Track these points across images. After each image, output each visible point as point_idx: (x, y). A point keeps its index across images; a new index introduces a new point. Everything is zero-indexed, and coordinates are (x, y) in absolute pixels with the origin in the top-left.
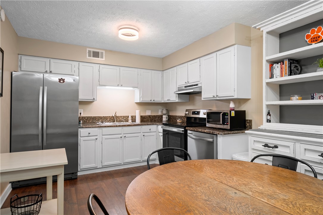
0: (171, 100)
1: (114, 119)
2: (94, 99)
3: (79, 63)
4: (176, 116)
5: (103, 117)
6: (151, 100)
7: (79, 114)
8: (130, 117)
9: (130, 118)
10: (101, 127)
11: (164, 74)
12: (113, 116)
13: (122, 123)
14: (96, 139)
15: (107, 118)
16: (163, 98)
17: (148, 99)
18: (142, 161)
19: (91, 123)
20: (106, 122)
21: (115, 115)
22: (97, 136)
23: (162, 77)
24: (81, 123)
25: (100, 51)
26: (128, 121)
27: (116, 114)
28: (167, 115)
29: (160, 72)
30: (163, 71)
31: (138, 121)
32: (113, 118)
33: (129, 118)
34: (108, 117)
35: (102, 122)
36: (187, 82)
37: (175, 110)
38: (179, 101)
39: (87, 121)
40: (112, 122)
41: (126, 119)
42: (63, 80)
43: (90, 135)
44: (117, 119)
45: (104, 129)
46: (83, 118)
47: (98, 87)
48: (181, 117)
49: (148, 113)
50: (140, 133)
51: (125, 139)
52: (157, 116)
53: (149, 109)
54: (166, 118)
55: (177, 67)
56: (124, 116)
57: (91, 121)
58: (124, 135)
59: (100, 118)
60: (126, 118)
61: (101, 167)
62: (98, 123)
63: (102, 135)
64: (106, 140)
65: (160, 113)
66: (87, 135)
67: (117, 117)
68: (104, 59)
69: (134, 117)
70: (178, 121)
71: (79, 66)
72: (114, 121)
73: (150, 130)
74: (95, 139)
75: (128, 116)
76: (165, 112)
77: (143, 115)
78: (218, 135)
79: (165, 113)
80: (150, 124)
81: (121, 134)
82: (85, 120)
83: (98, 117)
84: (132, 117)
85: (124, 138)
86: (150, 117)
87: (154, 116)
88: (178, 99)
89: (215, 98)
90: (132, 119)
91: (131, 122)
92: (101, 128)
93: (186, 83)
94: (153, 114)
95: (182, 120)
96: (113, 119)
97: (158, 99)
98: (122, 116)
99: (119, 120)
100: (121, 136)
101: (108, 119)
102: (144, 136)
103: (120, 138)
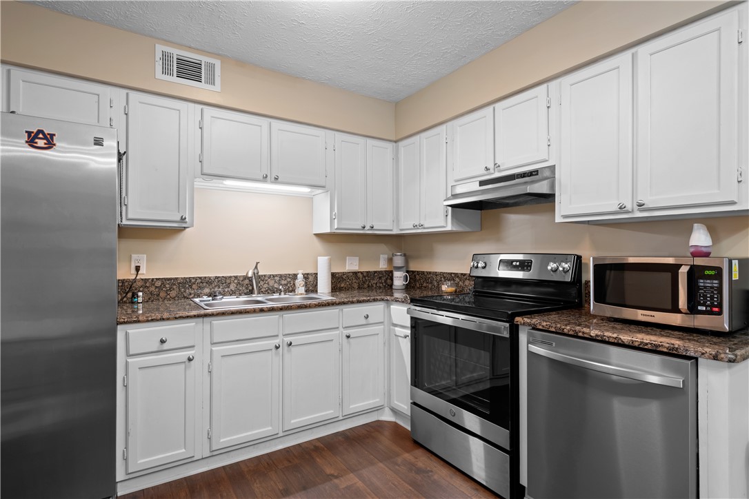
0: (426, 226)
1: (252, 285)
2: (183, 219)
3: (127, 94)
4: (436, 274)
5: (217, 278)
6: (364, 227)
7: (133, 271)
8: (300, 276)
9: (300, 281)
10: (206, 315)
11: (402, 150)
12: (250, 275)
13: (276, 296)
14: (190, 360)
15: (228, 281)
16: (397, 220)
17: (354, 225)
18: (341, 418)
19: (174, 298)
20: (224, 295)
21: (256, 271)
22: (193, 346)
23: (396, 159)
24: (140, 300)
25: (204, 59)
26: (293, 291)
27: (256, 267)
28: (404, 269)
29: (390, 146)
30: (396, 142)
31: (324, 289)
32: (247, 282)
33: (297, 281)
34: (233, 279)
35: (213, 295)
36: (491, 166)
37: (430, 255)
38: (454, 229)
39: (162, 294)
40: (246, 294)
41: (288, 283)
42: (45, 137)
43: (165, 346)
44: (262, 283)
45: (217, 322)
46: (148, 285)
47: (199, 183)
48: (451, 277)
49: (352, 265)
50: (338, 328)
51: (289, 351)
52: (375, 272)
53: (353, 254)
54: (402, 279)
55: (449, 124)
56: (281, 276)
57: (173, 294)
58: (288, 339)
59: (207, 281)
60: (289, 280)
61: (207, 454)
62: (197, 300)
63: (213, 344)
64: (226, 359)
65: (382, 266)
66: (156, 346)
67: (259, 277)
68: (218, 87)
69: (311, 279)
70: (444, 288)
71: (127, 103)
72: (251, 292)
73: (367, 317)
74: (185, 359)
75: (295, 276)
76: (399, 261)
77: (338, 269)
78: (700, 359)
79: (400, 265)
80: (368, 301)
81: (277, 336)
82: (152, 289)
83: (199, 281)
84: (306, 276)
85: (286, 348)
86: (357, 278)
87: (368, 272)
88: (452, 223)
89: (628, 212)
90: (306, 284)
91: (303, 292)
92: (206, 319)
93: (487, 169)
94: (365, 269)
95: (457, 285)
96: (246, 285)
97: (385, 225)
98: (276, 275)
99: (266, 286)
100: (276, 341)
101: (233, 287)
102: (348, 337)
103: (274, 350)
